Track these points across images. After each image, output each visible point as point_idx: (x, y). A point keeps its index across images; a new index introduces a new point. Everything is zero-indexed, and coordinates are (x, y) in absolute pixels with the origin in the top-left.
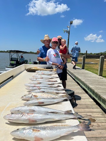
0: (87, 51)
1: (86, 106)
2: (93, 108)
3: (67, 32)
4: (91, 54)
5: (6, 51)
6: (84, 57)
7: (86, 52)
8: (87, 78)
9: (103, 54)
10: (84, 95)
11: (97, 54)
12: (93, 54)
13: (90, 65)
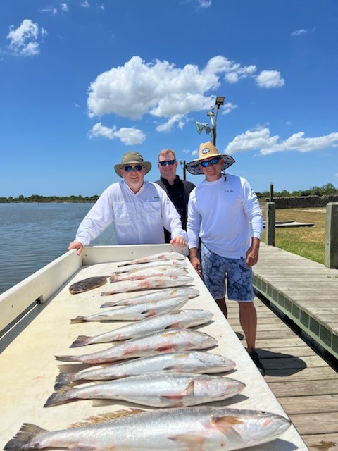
0: (272, 186)
1: (307, 388)
2: (332, 394)
3: (208, 130)
4: (285, 193)
5: (18, 197)
6: (270, 207)
7: (269, 191)
8: (293, 279)
9: (323, 193)
10: (289, 340)
11: (303, 194)
12: (291, 193)
13: (290, 231)
